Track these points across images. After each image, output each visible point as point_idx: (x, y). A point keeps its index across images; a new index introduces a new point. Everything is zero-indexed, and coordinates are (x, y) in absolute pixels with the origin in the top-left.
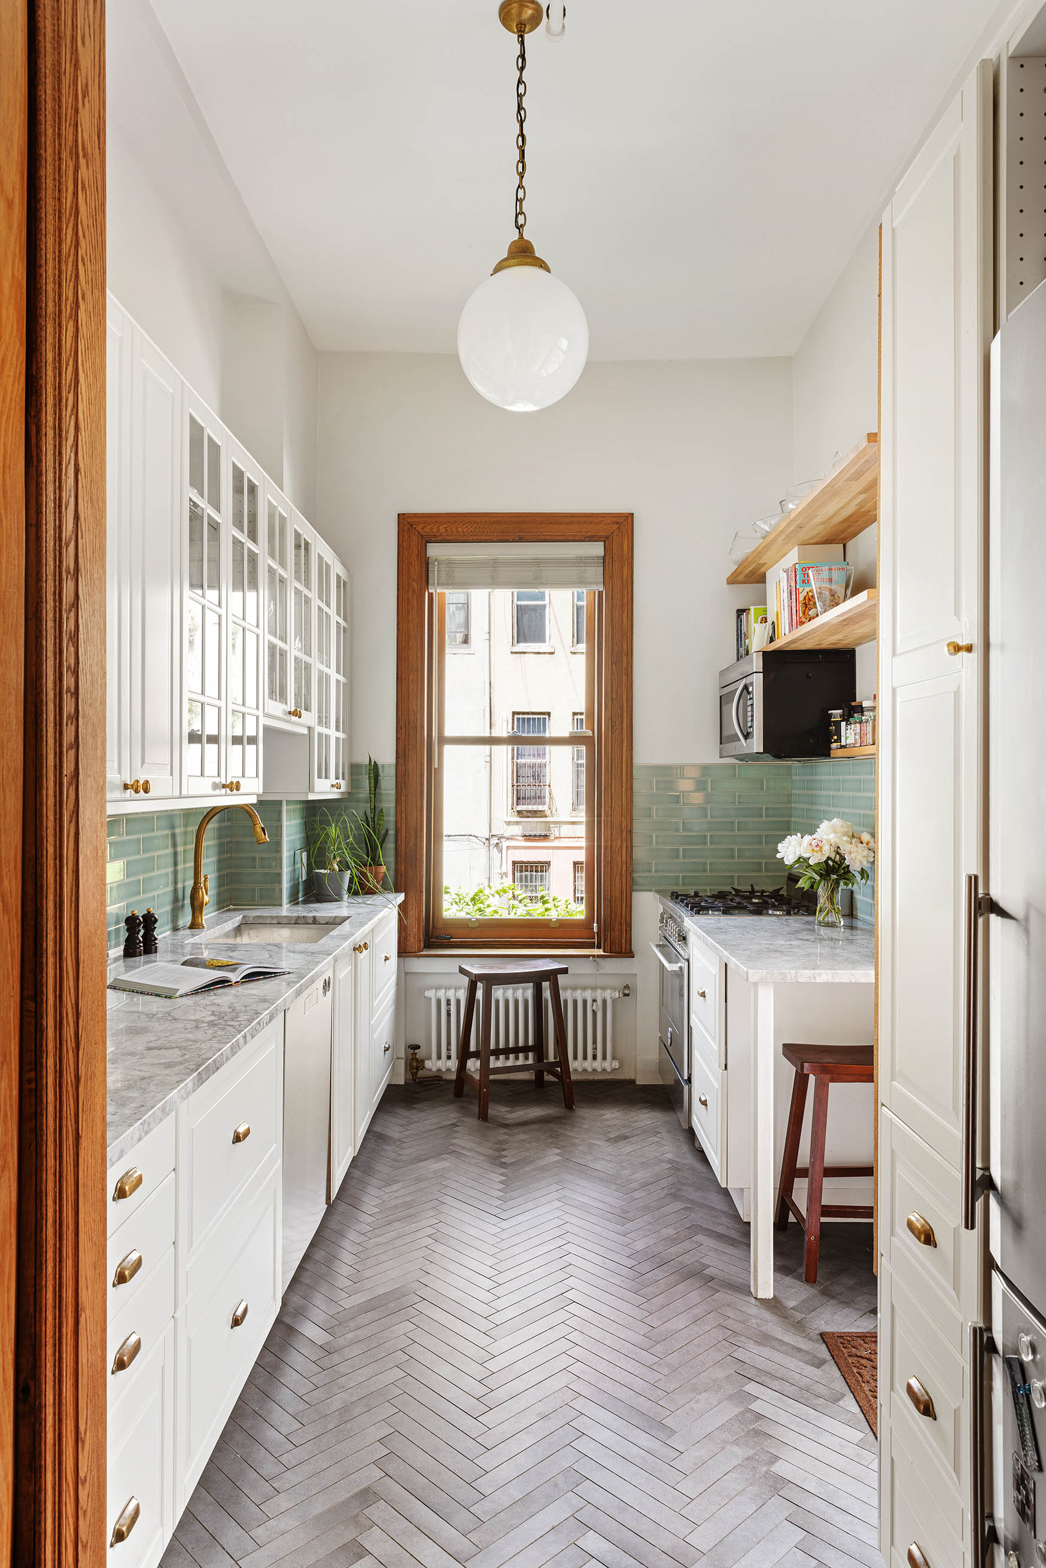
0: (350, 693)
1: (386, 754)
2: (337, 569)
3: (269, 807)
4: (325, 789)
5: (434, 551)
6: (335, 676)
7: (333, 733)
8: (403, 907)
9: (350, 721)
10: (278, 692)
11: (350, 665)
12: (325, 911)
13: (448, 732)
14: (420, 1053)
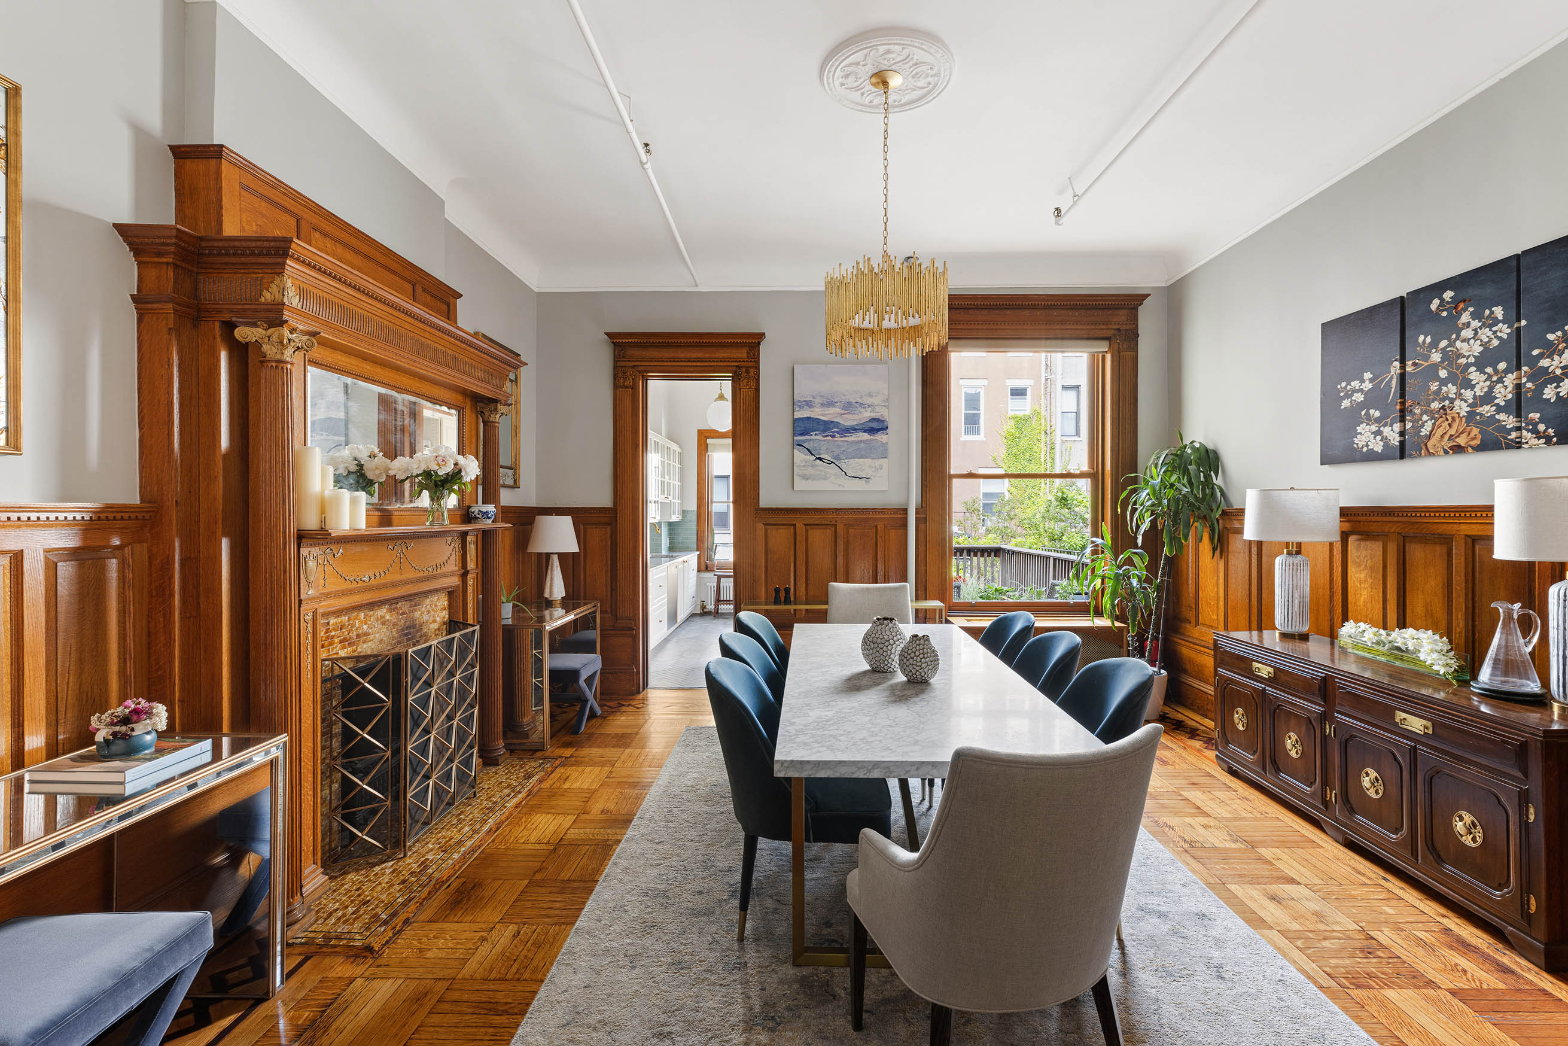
0: (682, 487)
1: (693, 506)
2: (678, 450)
3: (660, 523)
4: (675, 518)
5: (709, 441)
6: (677, 483)
7: (677, 501)
8: (699, 557)
9: (682, 497)
10: (663, 492)
11: (682, 479)
12: (674, 554)
13: (714, 500)
14: (705, 604)
